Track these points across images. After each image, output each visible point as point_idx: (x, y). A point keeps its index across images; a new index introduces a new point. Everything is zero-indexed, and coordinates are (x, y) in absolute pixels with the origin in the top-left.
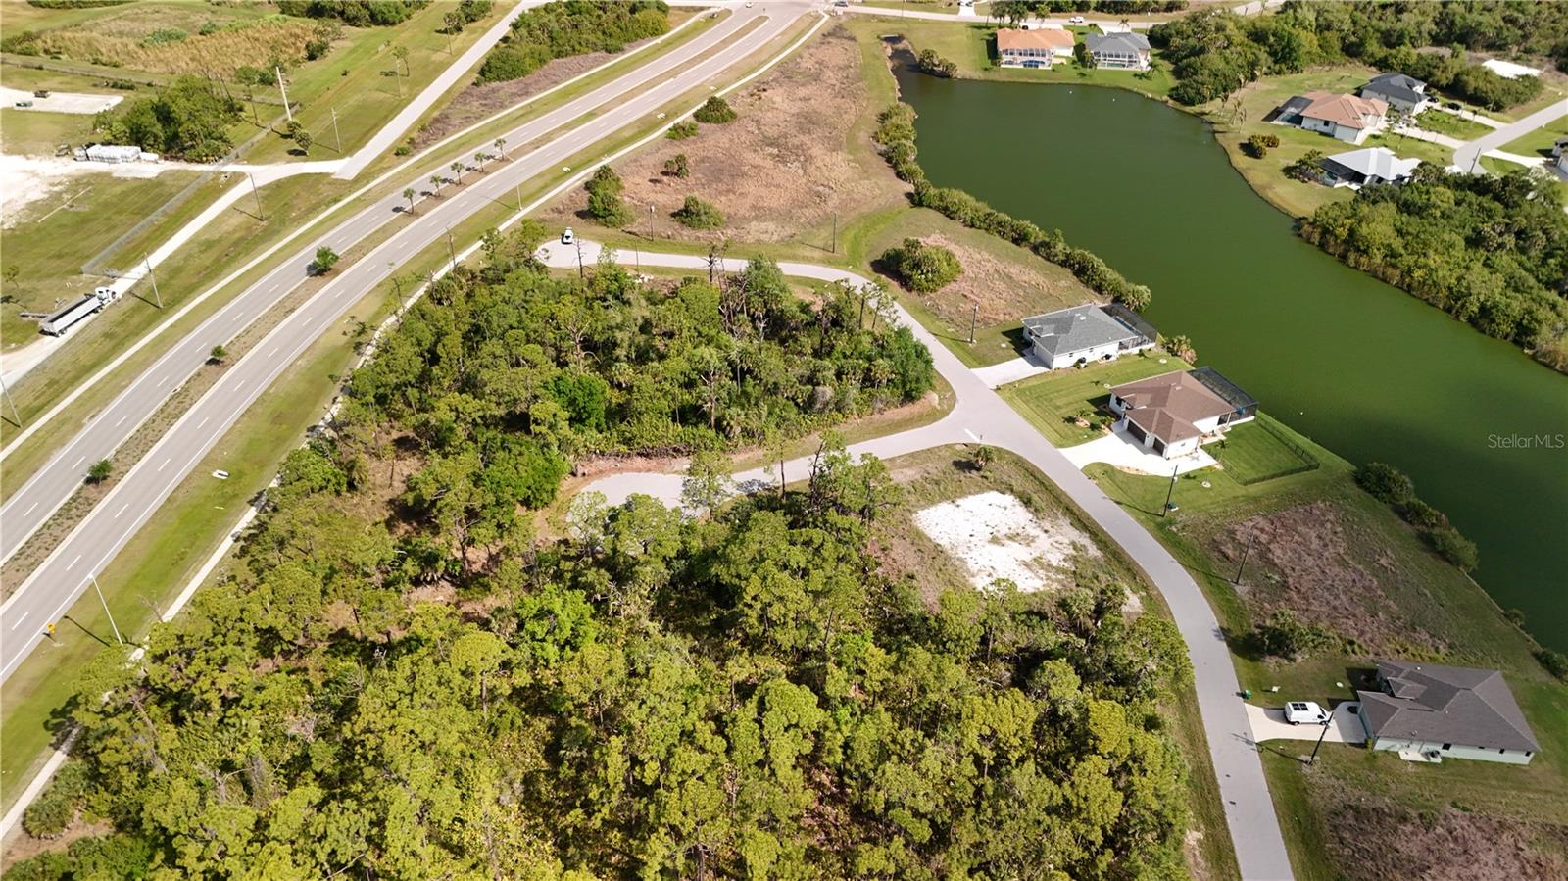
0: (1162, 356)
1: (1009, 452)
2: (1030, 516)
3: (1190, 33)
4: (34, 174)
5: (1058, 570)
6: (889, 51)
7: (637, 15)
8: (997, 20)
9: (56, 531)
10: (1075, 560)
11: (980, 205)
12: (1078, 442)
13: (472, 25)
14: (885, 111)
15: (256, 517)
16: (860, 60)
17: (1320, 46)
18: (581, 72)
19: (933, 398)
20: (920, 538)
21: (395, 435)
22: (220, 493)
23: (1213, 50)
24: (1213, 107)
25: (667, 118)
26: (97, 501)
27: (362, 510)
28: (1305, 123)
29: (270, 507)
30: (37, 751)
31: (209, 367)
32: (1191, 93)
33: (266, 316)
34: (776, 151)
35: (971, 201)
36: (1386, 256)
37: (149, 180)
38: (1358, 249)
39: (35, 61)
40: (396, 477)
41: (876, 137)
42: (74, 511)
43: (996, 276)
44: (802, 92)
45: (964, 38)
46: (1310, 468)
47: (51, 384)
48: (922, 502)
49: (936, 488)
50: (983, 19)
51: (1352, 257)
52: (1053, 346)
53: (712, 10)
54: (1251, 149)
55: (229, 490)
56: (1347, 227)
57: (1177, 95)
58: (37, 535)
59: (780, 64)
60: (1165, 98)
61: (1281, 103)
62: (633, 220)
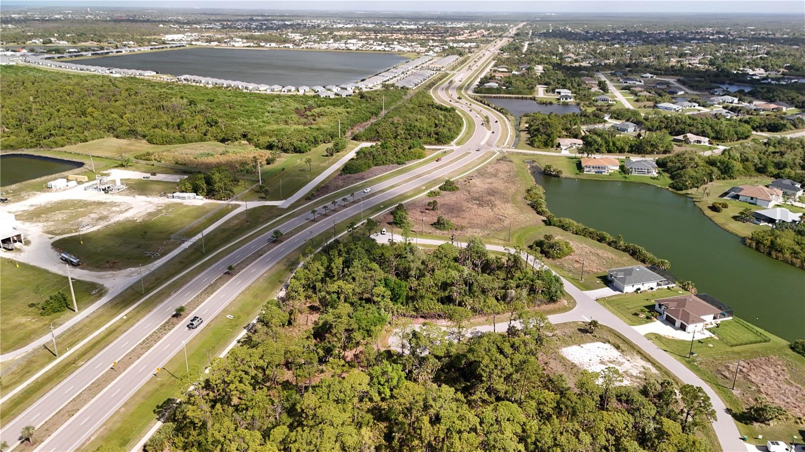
0: (680, 290)
1: (605, 326)
2: (620, 354)
3: (676, 161)
4: (150, 203)
5: (637, 377)
6: (529, 166)
7: (412, 150)
8: (580, 155)
9: (159, 335)
10: (645, 374)
11: (580, 224)
12: (641, 324)
13: (338, 154)
14: (530, 188)
15: (247, 334)
16: (516, 169)
17: (744, 168)
18: (387, 171)
19: (565, 302)
20: (564, 360)
21: (308, 305)
22: (229, 324)
23: (689, 168)
24: (692, 191)
25: (426, 189)
26: (177, 324)
27: (294, 334)
28: (740, 197)
29: (252, 330)
30: (149, 421)
31: (225, 275)
32: (680, 185)
33: (250, 257)
34: (478, 202)
35: (575, 223)
36: (791, 254)
37: (199, 206)
38: (776, 250)
39: (151, 163)
40: (309, 321)
41: (526, 198)
42: (167, 327)
43: (591, 254)
44: (489, 181)
45: (565, 162)
46: (765, 341)
47: (156, 280)
48: (563, 345)
49: (570, 339)
50: (573, 155)
51: (774, 253)
52: (623, 281)
53: (445, 150)
54: (714, 208)
55: (234, 323)
56: (769, 240)
57: (672, 186)
58: (151, 336)
59: (478, 170)
60: (667, 187)
61: (726, 190)
62: (413, 226)
